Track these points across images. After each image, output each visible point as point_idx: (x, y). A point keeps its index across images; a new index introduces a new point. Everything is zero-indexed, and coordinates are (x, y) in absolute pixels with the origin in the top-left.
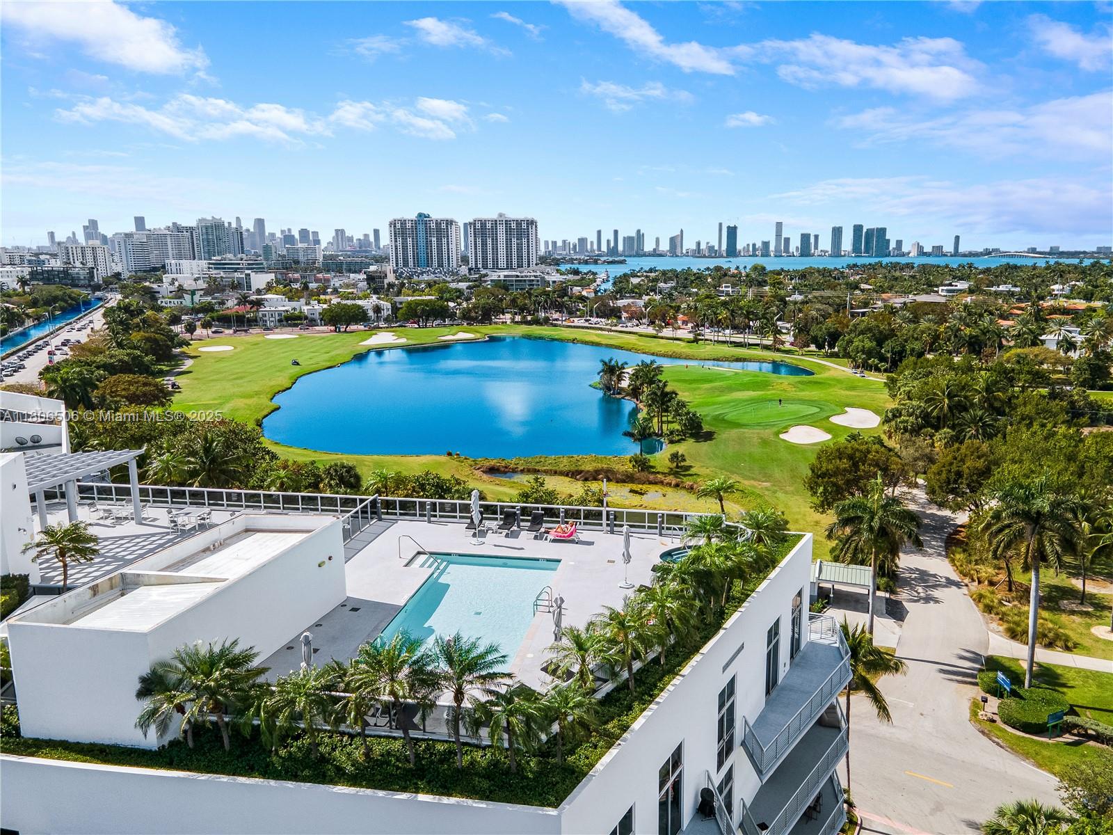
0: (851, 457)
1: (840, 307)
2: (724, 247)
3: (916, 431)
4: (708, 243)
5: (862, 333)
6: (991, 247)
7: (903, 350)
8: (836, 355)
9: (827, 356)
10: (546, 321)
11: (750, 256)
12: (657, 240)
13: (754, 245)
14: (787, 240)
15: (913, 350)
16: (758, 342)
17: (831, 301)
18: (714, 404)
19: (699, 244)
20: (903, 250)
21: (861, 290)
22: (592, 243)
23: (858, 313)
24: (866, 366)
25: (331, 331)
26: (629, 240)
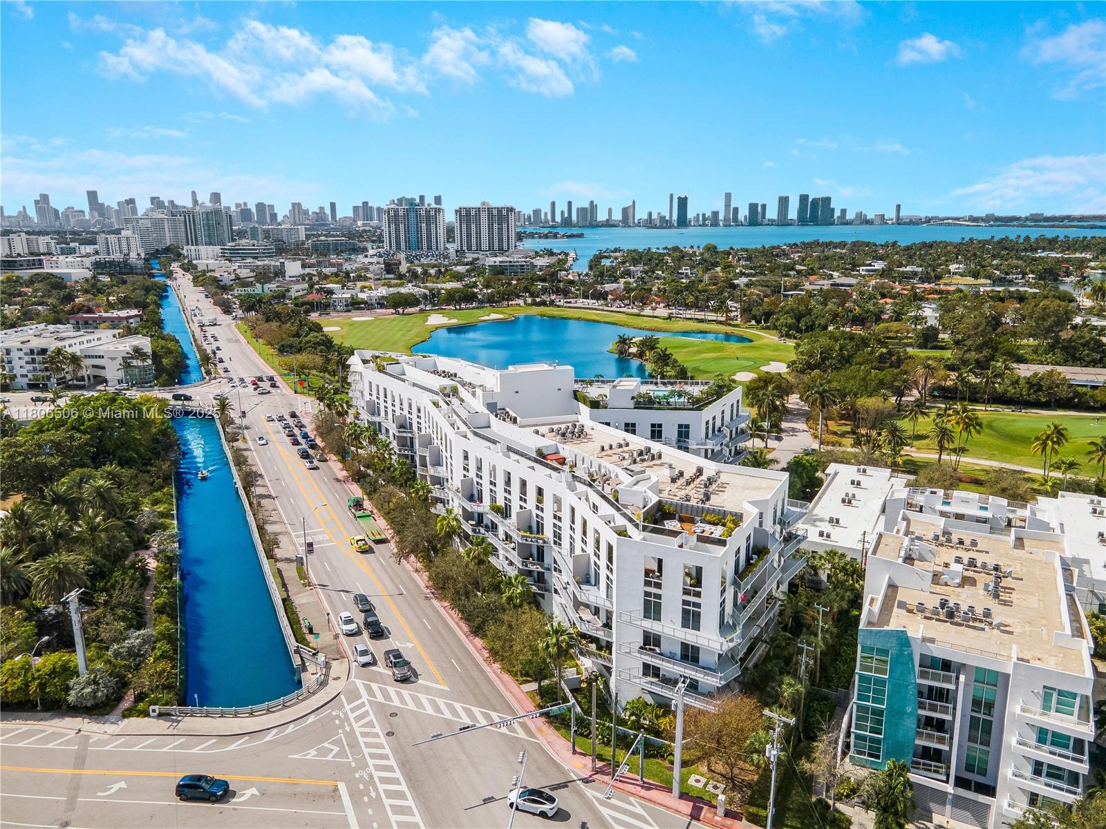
0: (765, 381)
1: (776, 290)
2: (675, 217)
3: (803, 372)
4: (659, 213)
5: (787, 313)
6: (930, 215)
7: (814, 324)
8: (768, 328)
9: (763, 329)
10: (552, 303)
11: (700, 226)
12: (610, 211)
13: (704, 215)
14: (736, 210)
15: (820, 324)
16: (715, 318)
17: (769, 284)
18: (691, 361)
19: (650, 214)
20: (847, 218)
21: (796, 271)
22: (546, 214)
23: (789, 295)
24: (788, 336)
25: (393, 314)
26: (582, 211)
